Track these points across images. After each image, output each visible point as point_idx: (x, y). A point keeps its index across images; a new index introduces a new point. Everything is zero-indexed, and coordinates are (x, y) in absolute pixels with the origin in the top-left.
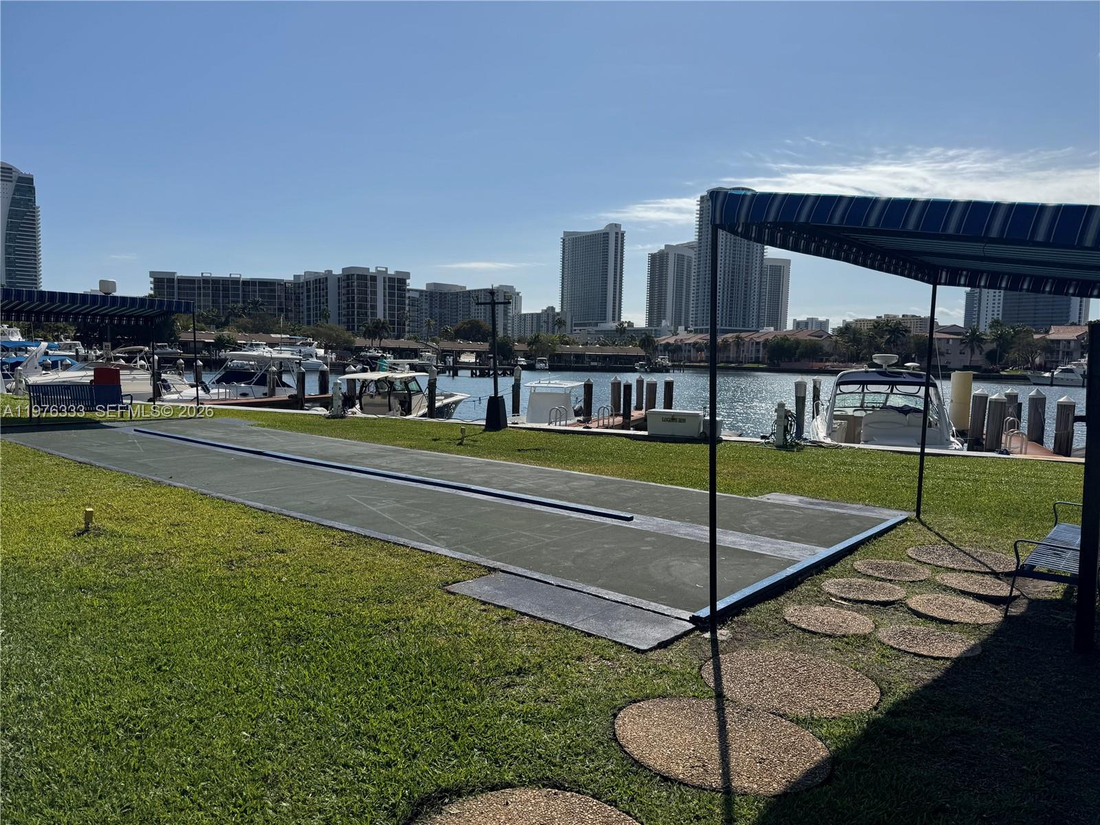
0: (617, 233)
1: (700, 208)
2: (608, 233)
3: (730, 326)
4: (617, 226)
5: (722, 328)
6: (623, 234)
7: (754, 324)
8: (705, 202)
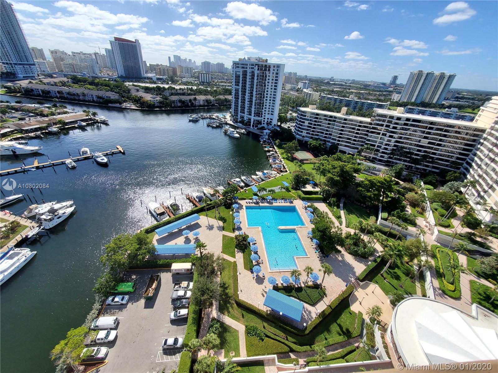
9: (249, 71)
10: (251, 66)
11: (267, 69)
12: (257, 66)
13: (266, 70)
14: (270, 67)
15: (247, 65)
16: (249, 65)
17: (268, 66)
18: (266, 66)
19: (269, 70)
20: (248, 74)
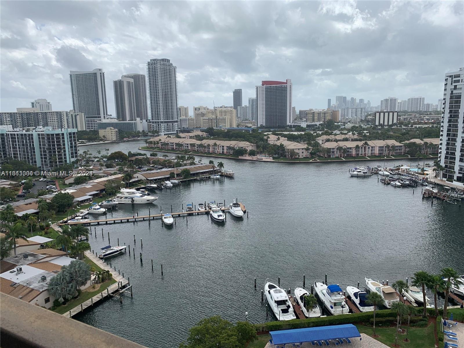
0: (101, 73)
1: (149, 67)
2: (96, 73)
4: (100, 70)
5: (164, 121)
6: (103, 74)
8: (150, 65)
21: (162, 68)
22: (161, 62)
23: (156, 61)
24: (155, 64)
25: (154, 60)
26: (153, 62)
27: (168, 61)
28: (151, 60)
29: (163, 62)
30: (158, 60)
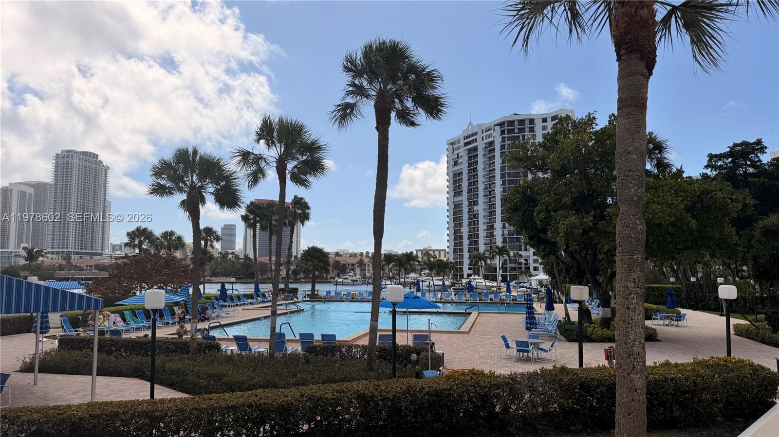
1: (56, 162)
3: (81, 249)
5: (75, 251)
7: (100, 248)
8: (60, 158)
9: (481, 145)
10: (485, 134)
11: (527, 130)
12: (498, 128)
13: (522, 130)
14: (532, 121)
15: (476, 134)
16: (480, 133)
17: (527, 122)
18: (522, 122)
19: (532, 130)
20: (480, 152)
21: (81, 164)
22: (81, 156)
23: (70, 154)
24: (68, 157)
25: (67, 151)
26: (66, 154)
27: (96, 156)
28: (62, 152)
29: (84, 157)
30: (75, 152)
